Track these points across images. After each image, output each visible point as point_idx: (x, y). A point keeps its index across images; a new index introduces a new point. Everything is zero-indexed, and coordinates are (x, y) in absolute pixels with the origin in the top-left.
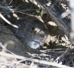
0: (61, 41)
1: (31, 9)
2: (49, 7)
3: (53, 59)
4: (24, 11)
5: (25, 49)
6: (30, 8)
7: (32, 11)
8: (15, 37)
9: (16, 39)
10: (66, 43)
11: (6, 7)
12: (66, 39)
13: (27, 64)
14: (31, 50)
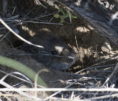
0: (102, 52)
1: (46, 14)
2: (79, 7)
3: (100, 82)
4: (36, 18)
5: (54, 75)
6: (44, 12)
7: (49, 16)
8: (35, 61)
9: (37, 64)
10: (109, 54)
11: (9, 19)
12: (108, 48)
13: (64, 97)
14: (63, 75)
